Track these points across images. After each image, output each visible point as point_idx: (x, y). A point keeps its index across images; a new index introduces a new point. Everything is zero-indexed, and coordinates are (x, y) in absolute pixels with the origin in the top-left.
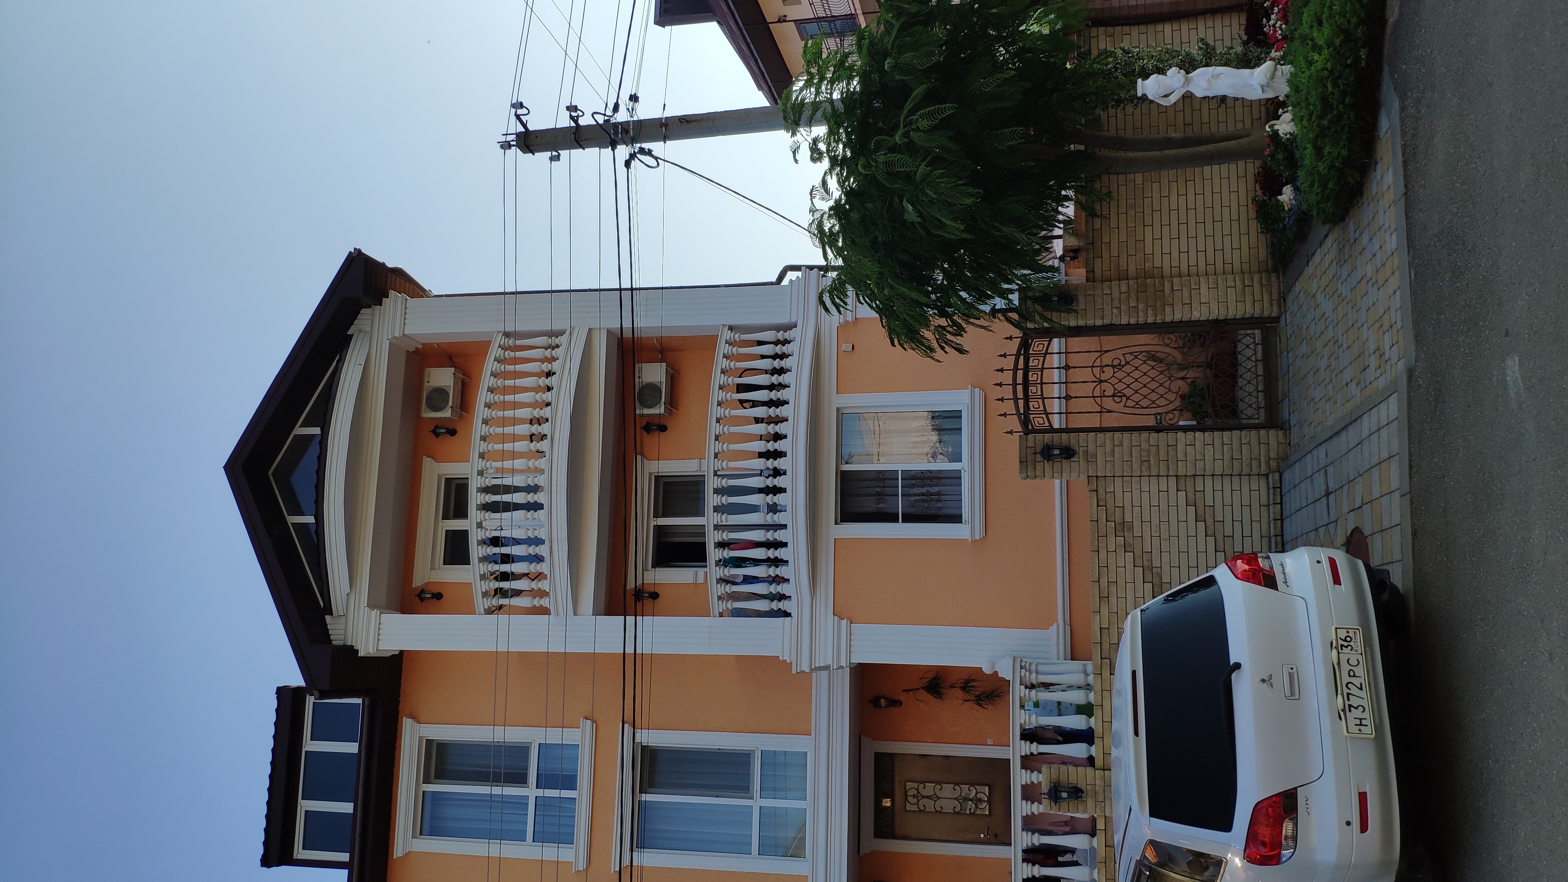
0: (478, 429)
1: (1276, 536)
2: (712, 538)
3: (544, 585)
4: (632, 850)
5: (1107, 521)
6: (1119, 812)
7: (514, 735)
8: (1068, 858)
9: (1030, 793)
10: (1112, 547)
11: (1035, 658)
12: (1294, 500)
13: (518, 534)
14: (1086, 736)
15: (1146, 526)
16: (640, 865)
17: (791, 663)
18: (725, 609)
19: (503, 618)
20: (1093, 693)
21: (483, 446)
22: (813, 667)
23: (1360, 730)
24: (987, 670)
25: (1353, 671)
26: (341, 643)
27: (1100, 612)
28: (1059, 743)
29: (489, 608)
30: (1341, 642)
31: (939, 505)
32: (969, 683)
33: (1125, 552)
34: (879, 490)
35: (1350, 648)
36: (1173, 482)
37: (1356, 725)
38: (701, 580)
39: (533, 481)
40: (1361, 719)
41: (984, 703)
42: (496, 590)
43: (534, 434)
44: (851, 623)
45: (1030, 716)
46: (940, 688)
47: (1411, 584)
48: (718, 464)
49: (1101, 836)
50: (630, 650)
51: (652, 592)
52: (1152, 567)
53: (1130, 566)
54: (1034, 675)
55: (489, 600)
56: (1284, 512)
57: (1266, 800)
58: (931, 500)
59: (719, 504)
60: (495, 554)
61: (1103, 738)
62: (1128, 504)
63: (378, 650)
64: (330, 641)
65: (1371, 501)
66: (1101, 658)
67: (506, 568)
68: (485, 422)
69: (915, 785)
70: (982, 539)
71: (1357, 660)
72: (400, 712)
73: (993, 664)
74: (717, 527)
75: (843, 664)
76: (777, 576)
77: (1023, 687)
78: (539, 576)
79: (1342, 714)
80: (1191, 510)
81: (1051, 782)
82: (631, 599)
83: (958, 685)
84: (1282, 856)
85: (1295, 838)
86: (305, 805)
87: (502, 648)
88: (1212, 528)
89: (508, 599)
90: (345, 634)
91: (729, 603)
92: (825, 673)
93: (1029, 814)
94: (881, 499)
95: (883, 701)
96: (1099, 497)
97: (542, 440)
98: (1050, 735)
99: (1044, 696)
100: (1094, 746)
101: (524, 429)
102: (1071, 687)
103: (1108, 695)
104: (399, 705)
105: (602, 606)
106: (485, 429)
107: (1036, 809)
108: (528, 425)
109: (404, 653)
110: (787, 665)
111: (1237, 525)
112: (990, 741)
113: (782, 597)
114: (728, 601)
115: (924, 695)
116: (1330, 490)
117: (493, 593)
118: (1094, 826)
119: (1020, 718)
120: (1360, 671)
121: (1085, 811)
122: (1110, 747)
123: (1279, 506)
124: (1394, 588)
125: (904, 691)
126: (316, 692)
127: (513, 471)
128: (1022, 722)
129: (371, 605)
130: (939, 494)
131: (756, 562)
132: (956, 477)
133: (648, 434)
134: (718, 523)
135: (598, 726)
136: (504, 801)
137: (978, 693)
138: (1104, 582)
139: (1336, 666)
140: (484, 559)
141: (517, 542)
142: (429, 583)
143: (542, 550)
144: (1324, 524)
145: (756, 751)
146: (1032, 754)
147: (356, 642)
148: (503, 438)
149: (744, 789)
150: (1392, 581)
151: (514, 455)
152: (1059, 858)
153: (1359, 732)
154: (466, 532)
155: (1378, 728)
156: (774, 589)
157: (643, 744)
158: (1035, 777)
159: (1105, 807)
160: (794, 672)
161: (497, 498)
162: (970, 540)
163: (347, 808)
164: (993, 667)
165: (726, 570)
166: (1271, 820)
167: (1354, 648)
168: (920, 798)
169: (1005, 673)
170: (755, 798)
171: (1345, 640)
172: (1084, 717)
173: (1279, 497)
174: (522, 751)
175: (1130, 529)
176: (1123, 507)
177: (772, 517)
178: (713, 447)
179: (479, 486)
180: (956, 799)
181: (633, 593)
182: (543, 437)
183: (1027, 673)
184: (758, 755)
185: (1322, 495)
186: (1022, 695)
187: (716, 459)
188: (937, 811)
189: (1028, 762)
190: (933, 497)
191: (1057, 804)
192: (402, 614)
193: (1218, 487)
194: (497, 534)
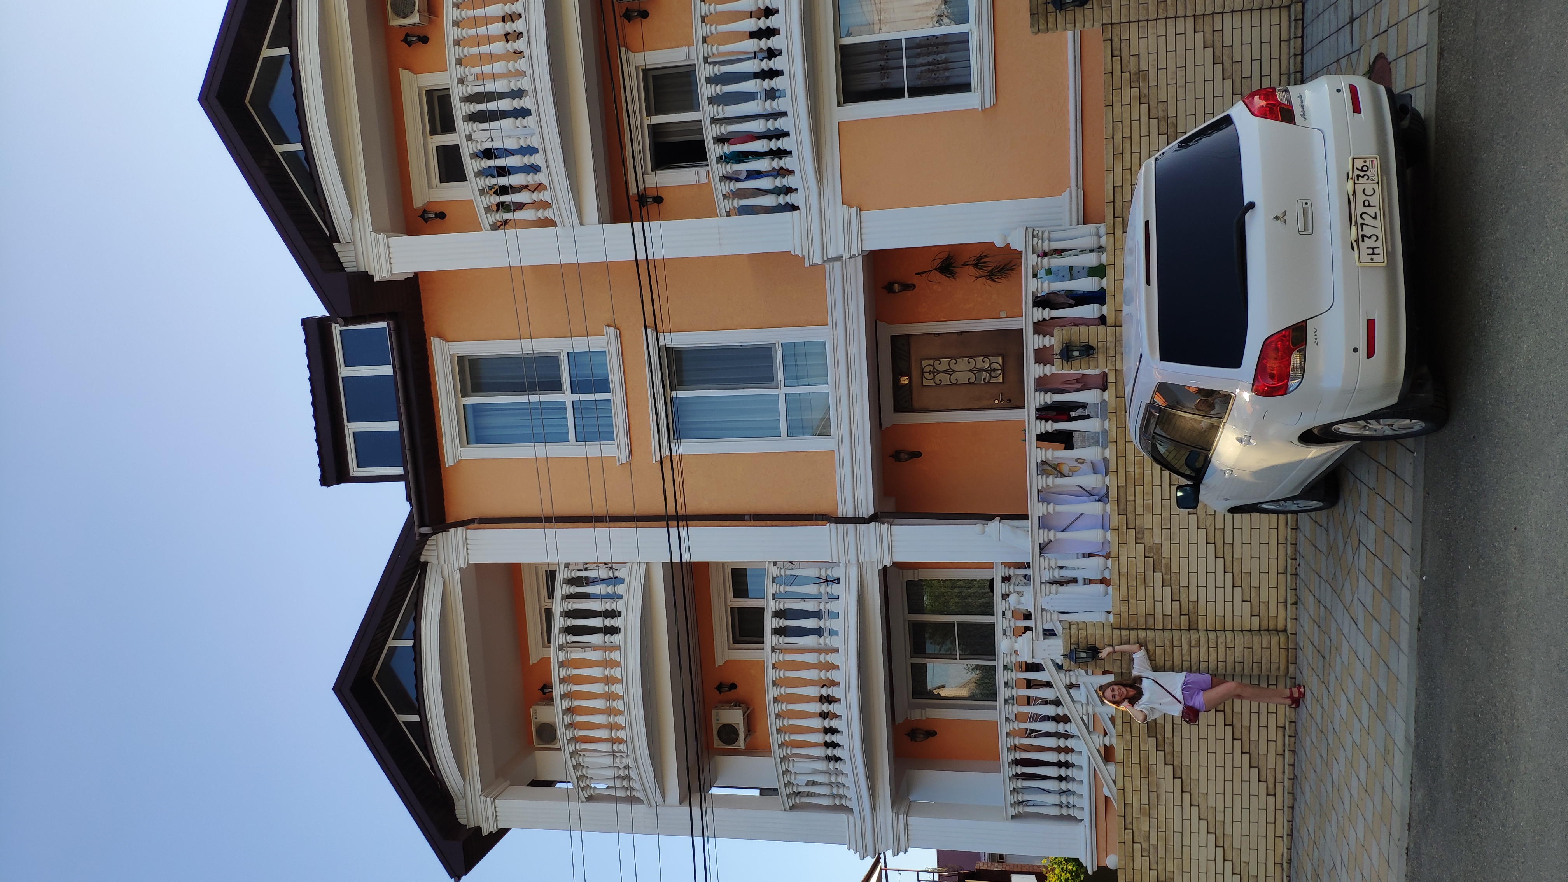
0: (451, 33)
1: (1295, 72)
2: (710, 133)
3: (545, 196)
4: (670, 442)
5: (1122, 72)
6: (1129, 365)
7: (542, 346)
8: (1080, 412)
9: (1042, 356)
10: (1126, 100)
11: (1047, 226)
12: (1316, 31)
13: (510, 144)
14: (1099, 297)
15: (1162, 73)
16: (678, 454)
17: (803, 257)
18: (731, 207)
19: (510, 232)
20: (1105, 254)
21: (459, 51)
22: (826, 259)
23: (1372, 259)
24: (999, 244)
25: (1369, 201)
26: (354, 270)
27: (1113, 170)
28: (1071, 306)
29: (495, 223)
30: (1357, 172)
31: (947, 74)
32: (981, 259)
33: (1140, 104)
34: (882, 63)
35: (1366, 177)
36: (1190, 22)
37: (1368, 254)
38: (704, 180)
39: (515, 85)
40: (1373, 249)
41: (996, 277)
42: (498, 205)
43: (509, 33)
44: (861, 210)
45: (1042, 283)
46: (953, 267)
47: (1434, 109)
48: (708, 49)
49: (1111, 389)
50: (641, 256)
51: (656, 196)
52: (1168, 118)
53: (1144, 119)
54: (1046, 243)
55: (493, 216)
56: (1305, 46)
57: (1277, 334)
58: (938, 70)
59: (714, 94)
60: (490, 167)
61: (1114, 296)
62: (1143, 52)
63: (392, 273)
64: (343, 269)
65: (1398, 23)
66: (1114, 217)
67: (503, 181)
68: (456, 24)
69: (931, 362)
70: (993, 107)
71: (1373, 189)
72: (426, 333)
73: (1005, 237)
74: (714, 121)
75: (855, 252)
76: (782, 168)
77: (1035, 256)
78: (539, 187)
79: (1355, 244)
80: (1209, 51)
81: (1063, 343)
82: (635, 205)
83: (971, 263)
84: (1289, 386)
85: (1303, 368)
86: (352, 428)
87: (515, 263)
88: (1230, 70)
89: (512, 213)
90: (357, 261)
91: (735, 202)
92: (837, 264)
93: (1042, 376)
94: (885, 73)
95: (896, 286)
96: (1114, 46)
97: (518, 39)
98: (1062, 300)
99: (1056, 262)
100: (1105, 306)
101: (498, 28)
102: (1083, 251)
103: (1120, 253)
104: (424, 326)
105: (607, 213)
106: (457, 33)
107: (1048, 370)
108: (501, 24)
109: (419, 276)
110: (799, 259)
111: (1256, 65)
112: (1003, 314)
113: (788, 190)
114: (733, 199)
115: (937, 276)
116: (1355, 16)
117: (495, 208)
118: (1105, 379)
119: (1032, 287)
120: (1375, 200)
121: (1097, 367)
122: (1122, 304)
123: (1300, 39)
124: (1416, 114)
125: (917, 274)
126: (339, 319)
127: (494, 77)
128: (1035, 290)
129: (377, 230)
130: (946, 62)
131: (758, 155)
132: (963, 41)
133: (629, 22)
134: (714, 116)
135: (622, 332)
136: (542, 407)
137: (990, 268)
138: (1117, 138)
139: (1351, 198)
140: (481, 173)
141: (510, 152)
142: (429, 203)
143: (537, 159)
144: (1346, 54)
145: (777, 345)
146: (1044, 319)
147: (370, 268)
148: (478, 41)
149: (768, 380)
150: (1413, 106)
151: (492, 58)
152: (1071, 413)
153: (1370, 261)
154: (456, 147)
155: (1391, 256)
156: (779, 182)
157: (667, 346)
158: (1047, 341)
159: (1115, 360)
160: (807, 265)
161: (482, 107)
162: (980, 110)
163: (393, 426)
164: (1006, 239)
165: (729, 166)
166: (1280, 354)
167: (1370, 178)
168: (936, 373)
169: (1018, 244)
170: (779, 387)
171: (1362, 170)
172: (1096, 279)
173: (1301, 30)
174: (552, 360)
175: (1145, 78)
176: (1139, 55)
177: (771, 105)
178: (701, 30)
179: (461, 96)
180: (971, 371)
181: (637, 198)
182: (519, 35)
183: (1040, 241)
184: (779, 347)
185: (1347, 23)
186: (1035, 263)
187: (705, 45)
188: (953, 384)
189: (1040, 328)
190: (939, 66)
191: (1069, 363)
192: (410, 234)
193: (1237, 24)
194: (488, 145)
